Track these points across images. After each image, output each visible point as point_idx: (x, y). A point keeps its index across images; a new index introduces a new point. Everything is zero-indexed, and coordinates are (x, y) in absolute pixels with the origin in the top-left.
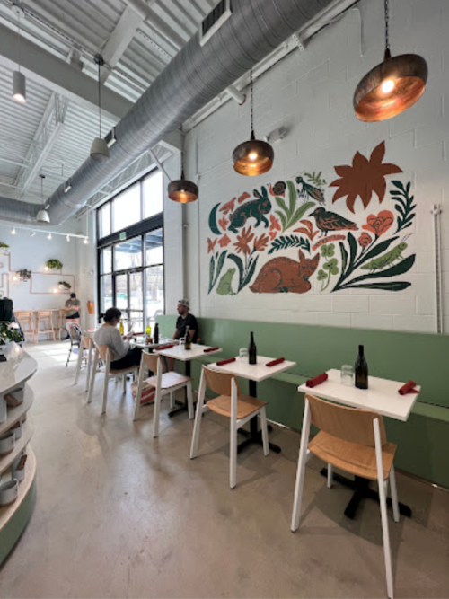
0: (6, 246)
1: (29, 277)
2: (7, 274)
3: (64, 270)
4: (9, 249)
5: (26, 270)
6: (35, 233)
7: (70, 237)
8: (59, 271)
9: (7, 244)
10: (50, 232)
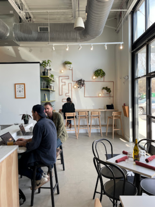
0: (70, 63)
1: (83, 85)
2: (71, 83)
3: (106, 78)
4: (71, 65)
5: (81, 80)
6: (81, 47)
7: (108, 45)
8: (102, 79)
9: (71, 61)
10: (92, 44)
